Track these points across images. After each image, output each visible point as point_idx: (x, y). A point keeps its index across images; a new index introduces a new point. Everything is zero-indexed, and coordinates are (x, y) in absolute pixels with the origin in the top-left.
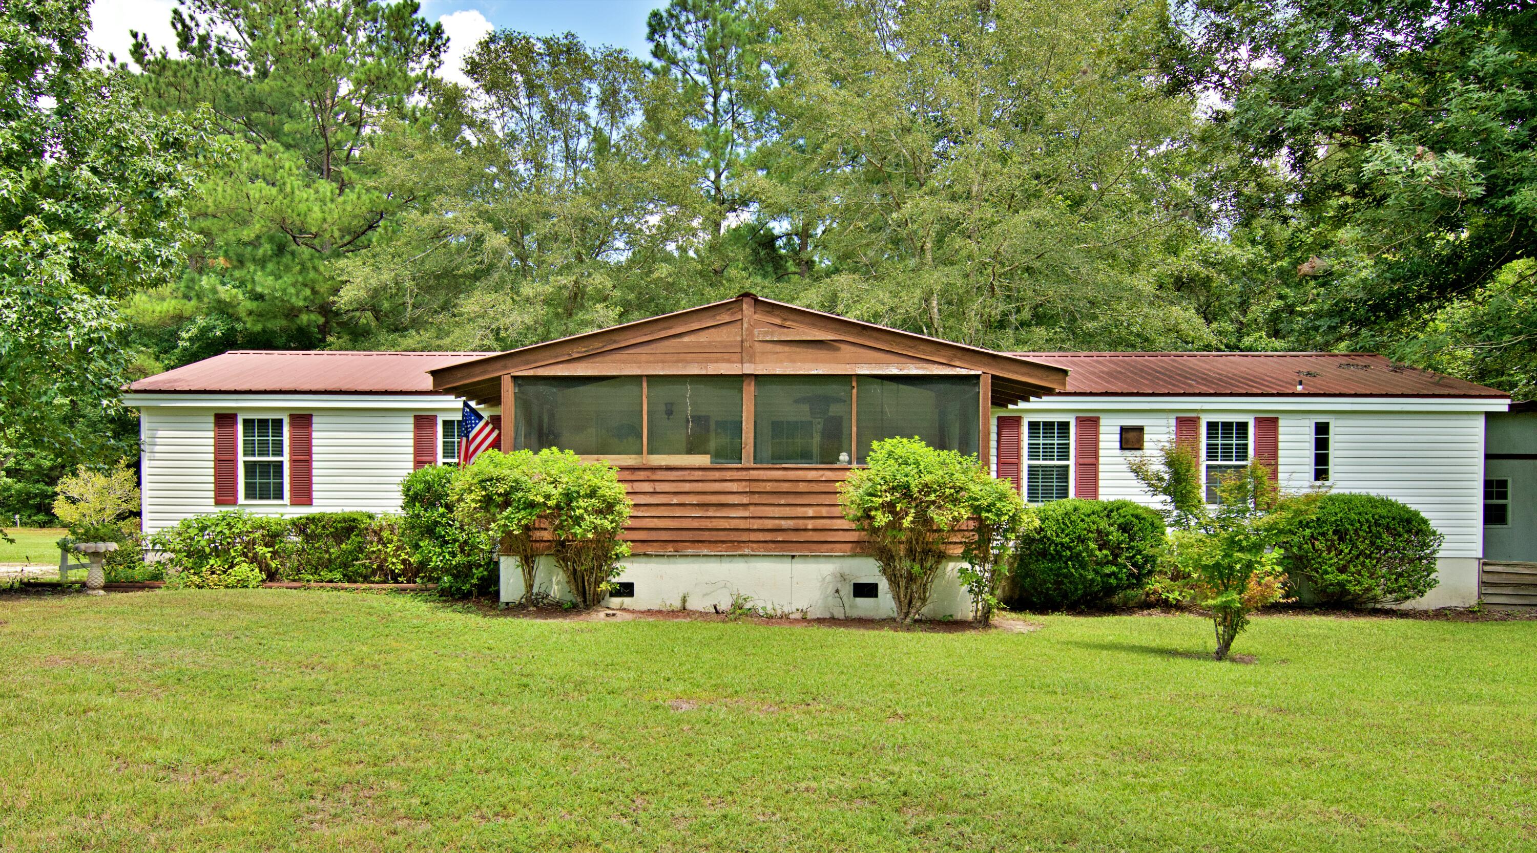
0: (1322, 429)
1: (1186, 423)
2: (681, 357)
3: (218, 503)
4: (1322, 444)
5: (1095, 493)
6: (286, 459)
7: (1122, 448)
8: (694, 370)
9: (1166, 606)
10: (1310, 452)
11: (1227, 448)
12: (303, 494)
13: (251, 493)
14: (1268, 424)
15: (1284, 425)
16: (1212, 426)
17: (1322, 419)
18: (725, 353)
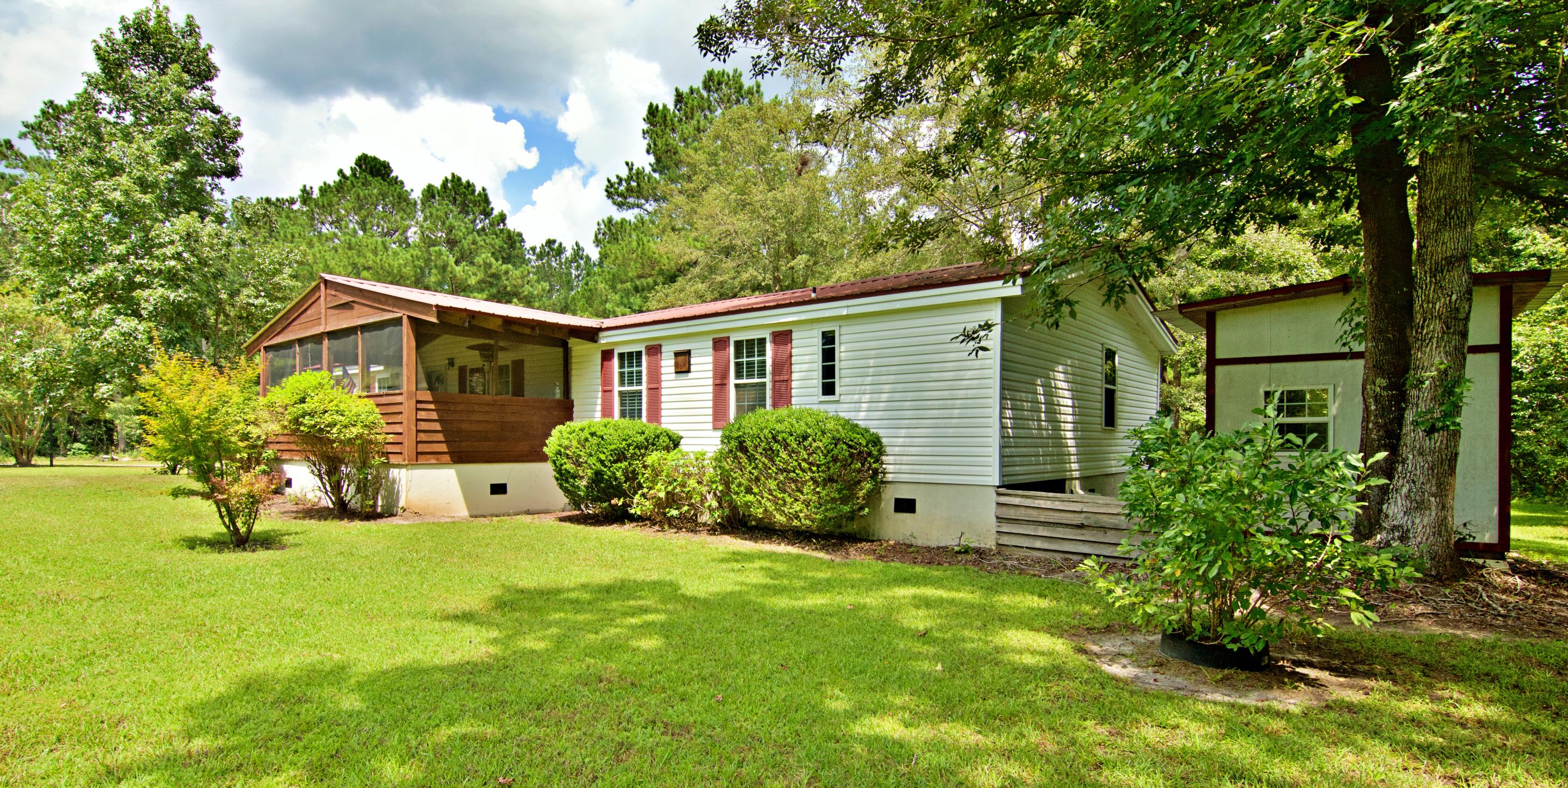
0: (828, 339)
1: (720, 344)
2: (307, 325)
4: (829, 355)
5: (659, 422)
7: (677, 372)
10: (818, 365)
11: (750, 365)
14: (783, 337)
15: (797, 337)
16: (738, 344)
17: (827, 328)
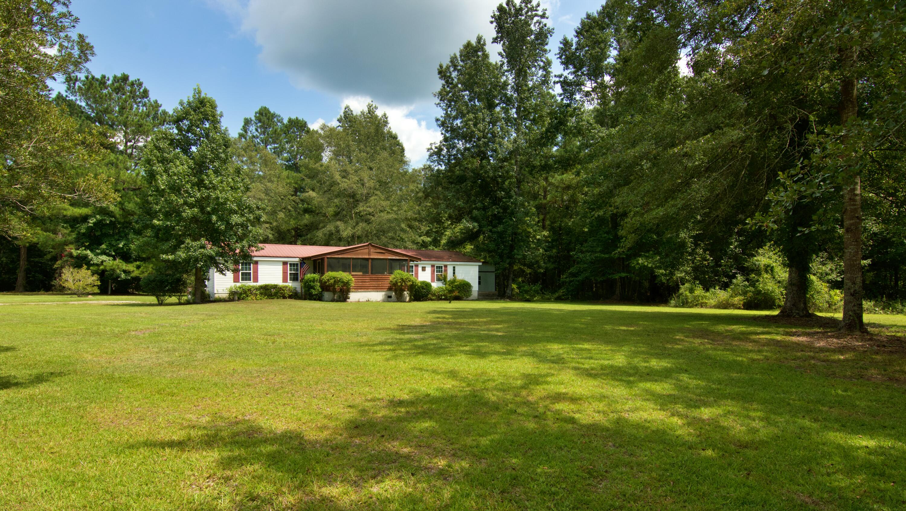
0: (454, 268)
1: (433, 266)
2: (358, 254)
3: (234, 282)
4: (454, 270)
6: (252, 272)
7: (422, 271)
8: (360, 257)
9: (432, 300)
10: (452, 272)
11: (439, 271)
12: (256, 280)
13: (242, 280)
14: (446, 266)
15: (448, 267)
16: (437, 267)
17: (454, 266)
18: (365, 254)
